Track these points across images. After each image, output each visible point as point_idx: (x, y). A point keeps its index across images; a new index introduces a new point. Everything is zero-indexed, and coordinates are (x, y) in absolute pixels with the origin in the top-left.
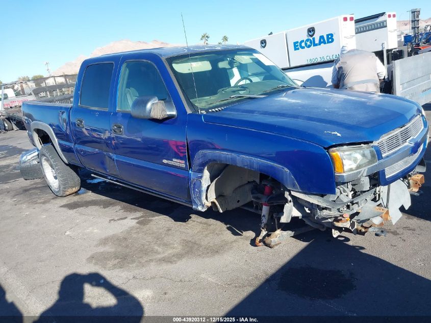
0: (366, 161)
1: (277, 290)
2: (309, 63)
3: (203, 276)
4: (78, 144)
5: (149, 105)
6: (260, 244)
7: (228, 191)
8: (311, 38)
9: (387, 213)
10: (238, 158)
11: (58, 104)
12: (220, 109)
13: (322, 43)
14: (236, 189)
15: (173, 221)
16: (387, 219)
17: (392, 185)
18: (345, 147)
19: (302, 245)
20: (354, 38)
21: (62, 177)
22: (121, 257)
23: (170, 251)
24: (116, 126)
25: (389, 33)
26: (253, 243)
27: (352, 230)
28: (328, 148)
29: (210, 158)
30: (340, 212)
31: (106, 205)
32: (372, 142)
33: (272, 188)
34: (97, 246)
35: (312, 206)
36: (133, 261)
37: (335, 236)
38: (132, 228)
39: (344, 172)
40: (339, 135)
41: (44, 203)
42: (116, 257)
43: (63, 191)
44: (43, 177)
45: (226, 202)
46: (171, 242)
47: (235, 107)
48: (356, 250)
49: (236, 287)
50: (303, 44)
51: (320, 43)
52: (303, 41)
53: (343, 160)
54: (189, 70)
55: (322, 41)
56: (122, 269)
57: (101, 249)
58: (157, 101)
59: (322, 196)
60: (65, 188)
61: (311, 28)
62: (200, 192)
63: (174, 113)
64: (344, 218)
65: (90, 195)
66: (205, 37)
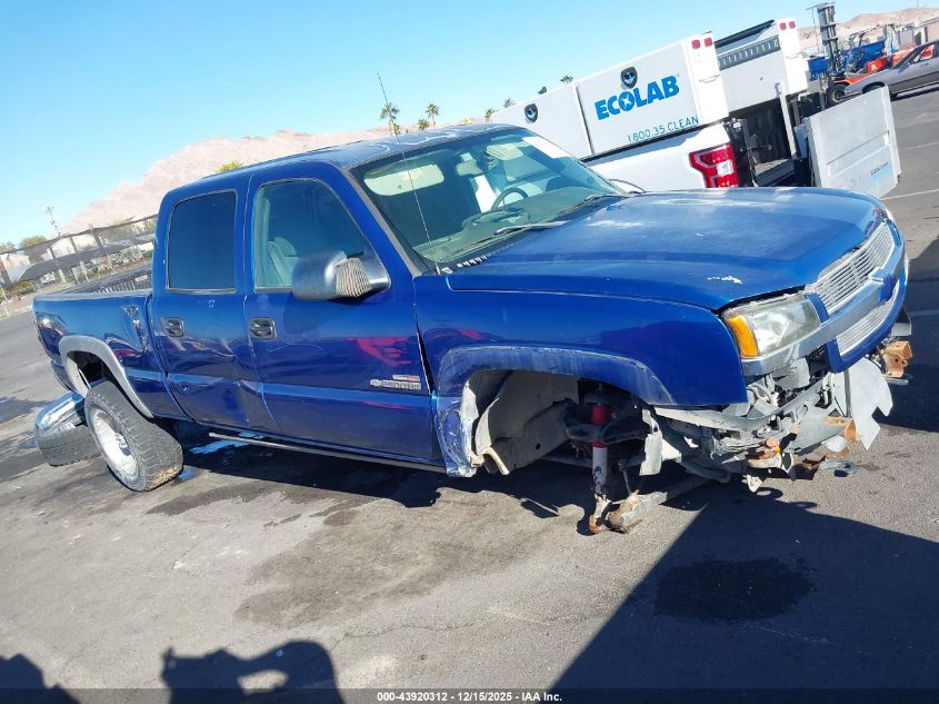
0: (796, 327)
1: (655, 615)
2: (633, 142)
3: (493, 609)
4: (174, 372)
5: (329, 272)
6: (600, 528)
7: (514, 428)
8: (631, 91)
9: (852, 426)
10: (534, 354)
11: (108, 293)
12: (478, 259)
13: (655, 97)
14: (530, 421)
15: (403, 507)
16: (853, 440)
17: (851, 369)
18: (754, 304)
19: (685, 517)
20: (719, 80)
21: (143, 447)
22: (308, 597)
23: (411, 571)
24: (257, 322)
25: (787, 61)
26: (584, 528)
27: (787, 471)
28: (720, 312)
29: (474, 363)
30: (757, 437)
31: (249, 495)
32: (802, 288)
33: (608, 409)
34: (249, 582)
35: (701, 434)
36: (337, 603)
37: (753, 489)
38: (317, 536)
39: (759, 355)
40: (737, 281)
41: (109, 509)
42: (298, 599)
43: (148, 478)
44: (98, 454)
45: (511, 451)
46: (409, 551)
47: (512, 252)
48: (799, 510)
49: (568, 621)
50: (616, 105)
51: (651, 99)
52: (614, 98)
53: (755, 332)
54: (400, 187)
55: (655, 93)
56: (317, 623)
57: (261, 588)
58: (345, 260)
59: (720, 409)
60: (151, 471)
61: (628, 70)
62: (460, 437)
63: (385, 279)
64: (768, 447)
65: (208, 480)
66: (390, 111)
